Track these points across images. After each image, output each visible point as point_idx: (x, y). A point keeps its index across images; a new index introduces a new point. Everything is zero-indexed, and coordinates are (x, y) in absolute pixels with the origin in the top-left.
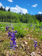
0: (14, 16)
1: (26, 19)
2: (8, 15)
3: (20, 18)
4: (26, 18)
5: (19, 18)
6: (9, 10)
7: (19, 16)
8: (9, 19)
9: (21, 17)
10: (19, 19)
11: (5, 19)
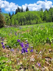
0: (34, 16)
1: (51, 16)
2: (27, 17)
3: (43, 17)
4: (51, 14)
5: (41, 17)
6: (27, 10)
7: (40, 14)
8: (28, 21)
9: (43, 15)
10: (40, 19)
11: (24, 22)
